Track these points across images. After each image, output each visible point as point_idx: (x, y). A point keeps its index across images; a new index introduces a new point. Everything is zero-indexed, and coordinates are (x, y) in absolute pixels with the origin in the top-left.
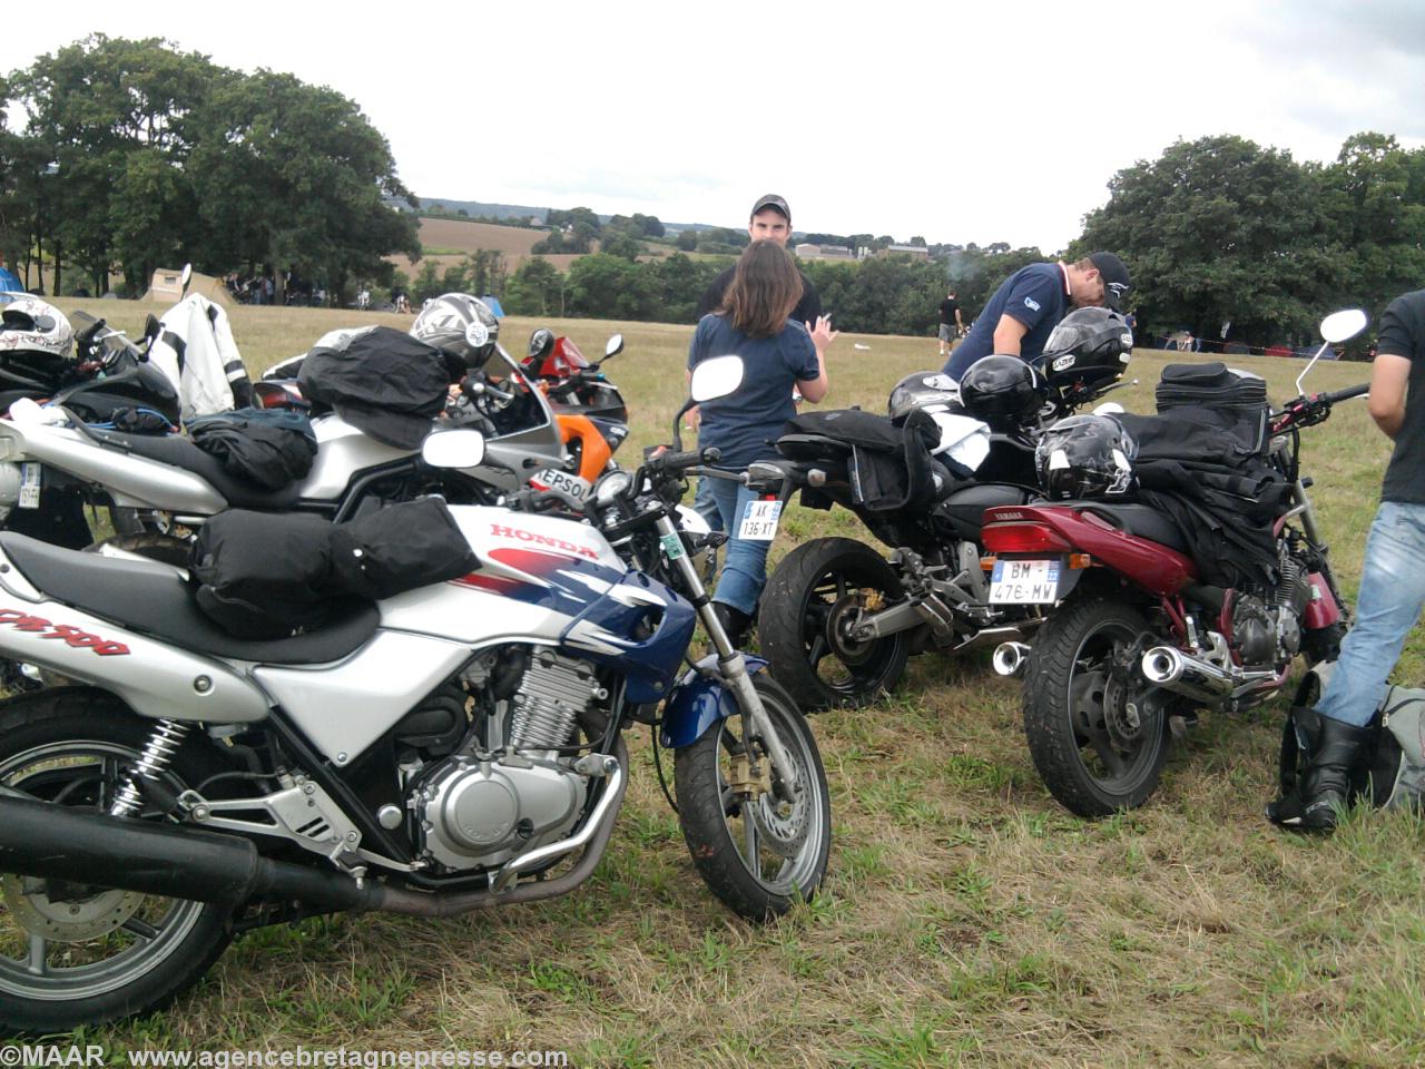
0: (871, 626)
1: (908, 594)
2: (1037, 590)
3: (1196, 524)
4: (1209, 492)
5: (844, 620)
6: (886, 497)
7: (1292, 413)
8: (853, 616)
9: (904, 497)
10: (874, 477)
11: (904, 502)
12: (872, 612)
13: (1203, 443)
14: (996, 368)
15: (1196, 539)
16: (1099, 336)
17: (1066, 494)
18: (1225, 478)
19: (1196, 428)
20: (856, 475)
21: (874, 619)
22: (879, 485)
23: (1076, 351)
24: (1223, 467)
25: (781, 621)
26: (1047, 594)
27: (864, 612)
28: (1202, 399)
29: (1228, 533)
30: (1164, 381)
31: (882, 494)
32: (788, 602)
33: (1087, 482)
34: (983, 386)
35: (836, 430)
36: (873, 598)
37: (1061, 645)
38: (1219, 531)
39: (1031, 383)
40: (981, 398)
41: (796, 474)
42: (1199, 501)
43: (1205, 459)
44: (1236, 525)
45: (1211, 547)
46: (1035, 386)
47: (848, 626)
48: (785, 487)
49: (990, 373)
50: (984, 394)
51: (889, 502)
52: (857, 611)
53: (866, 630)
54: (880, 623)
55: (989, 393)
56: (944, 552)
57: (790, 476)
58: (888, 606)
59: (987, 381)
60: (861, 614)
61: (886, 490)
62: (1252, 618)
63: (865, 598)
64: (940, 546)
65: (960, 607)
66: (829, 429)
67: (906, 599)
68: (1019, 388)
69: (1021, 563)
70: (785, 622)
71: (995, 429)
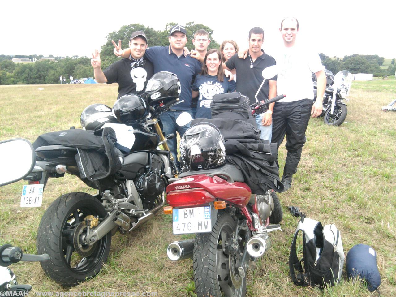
0: (95, 236)
1: (109, 213)
2: (200, 225)
3: (250, 168)
4: (252, 153)
5: (81, 235)
6: (97, 173)
7: (255, 109)
8: (85, 232)
9: (107, 171)
10: (90, 163)
11: (108, 174)
12: (94, 228)
13: (240, 129)
14: (127, 101)
15: (250, 176)
16: (168, 84)
17: (200, 167)
18: (256, 145)
19: (236, 123)
20: (81, 164)
21: (96, 231)
22: (94, 167)
23: (161, 90)
24: (254, 140)
25: (50, 248)
26: (206, 227)
27: (90, 229)
28: (233, 109)
29: (263, 171)
30: (214, 102)
31: (96, 171)
32: (52, 236)
33: (210, 160)
34: (124, 110)
35: (66, 141)
36: (93, 220)
37: (211, 249)
38: (260, 170)
39: (144, 106)
40: (124, 114)
41: (49, 168)
42: (248, 157)
43: (246, 137)
44: (265, 166)
45: (256, 178)
46: (145, 107)
47: (83, 237)
48: (44, 176)
49: (125, 103)
50: (125, 112)
51: (100, 175)
52: (87, 228)
53: (93, 238)
54: (99, 232)
55: (127, 112)
56: (120, 187)
57: (46, 170)
58: (101, 221)
59: (125, 107)
60: (88, 230)
61: (97, 169)
62: (263, 201)
63: (90, 221)
64: (118, 184)
65: (131, 212)
66: (63, 141)
67: (108, 215)
68: (139, 108)
69: (188, 209)
70: (52, 248)
71: (134, 128)
